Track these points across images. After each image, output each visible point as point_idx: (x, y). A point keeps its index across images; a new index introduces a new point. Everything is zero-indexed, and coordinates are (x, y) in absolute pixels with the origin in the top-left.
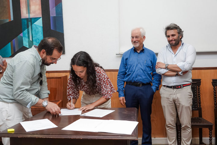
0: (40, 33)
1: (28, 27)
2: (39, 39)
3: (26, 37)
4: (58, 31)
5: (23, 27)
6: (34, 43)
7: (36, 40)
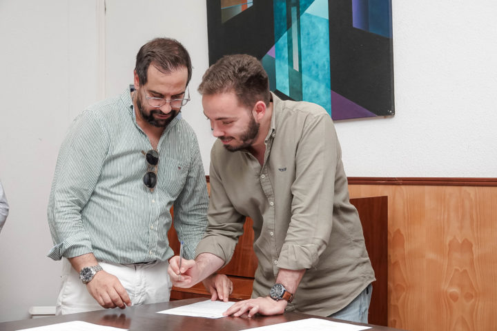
1: (289, 26)
2: (317, 66)
3: (284, 58)
4: (372, 30)
5: (277, 26)
6: (305, 78)
7: (309, 69)
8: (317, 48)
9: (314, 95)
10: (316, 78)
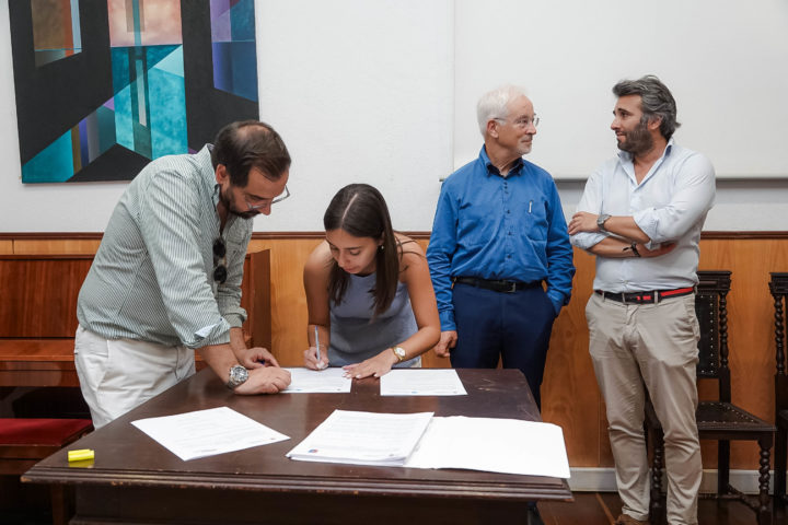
0: (176, 99)
1: (133, 78)
2: (170, 122)
3: (126, 111)
4: (237, 93)
5: (116, 78)
6: (155, 134)
7: (160, 126)
8: (170, 105)
10: (170, 134)
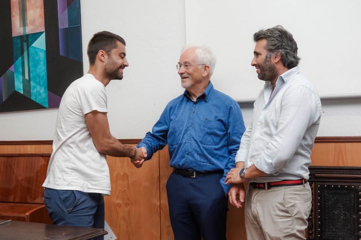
0: (42, 63)
1: (22, 53)
2: (39, 77)
3: (19, 72)
4: (71, 57)
5: (15, 53)
6: (32, 84)
7: (35, 79)
8: (39, 67)
9: (38, 93)
10: (39, 84)
